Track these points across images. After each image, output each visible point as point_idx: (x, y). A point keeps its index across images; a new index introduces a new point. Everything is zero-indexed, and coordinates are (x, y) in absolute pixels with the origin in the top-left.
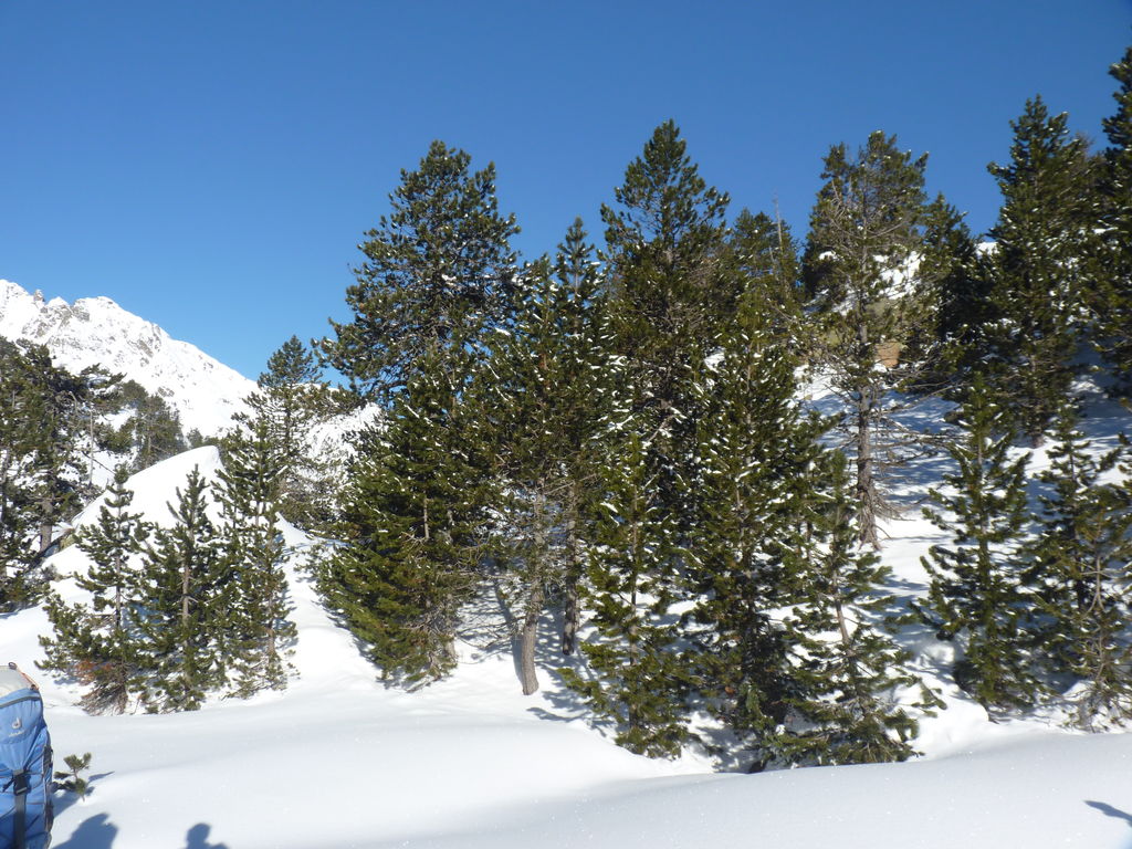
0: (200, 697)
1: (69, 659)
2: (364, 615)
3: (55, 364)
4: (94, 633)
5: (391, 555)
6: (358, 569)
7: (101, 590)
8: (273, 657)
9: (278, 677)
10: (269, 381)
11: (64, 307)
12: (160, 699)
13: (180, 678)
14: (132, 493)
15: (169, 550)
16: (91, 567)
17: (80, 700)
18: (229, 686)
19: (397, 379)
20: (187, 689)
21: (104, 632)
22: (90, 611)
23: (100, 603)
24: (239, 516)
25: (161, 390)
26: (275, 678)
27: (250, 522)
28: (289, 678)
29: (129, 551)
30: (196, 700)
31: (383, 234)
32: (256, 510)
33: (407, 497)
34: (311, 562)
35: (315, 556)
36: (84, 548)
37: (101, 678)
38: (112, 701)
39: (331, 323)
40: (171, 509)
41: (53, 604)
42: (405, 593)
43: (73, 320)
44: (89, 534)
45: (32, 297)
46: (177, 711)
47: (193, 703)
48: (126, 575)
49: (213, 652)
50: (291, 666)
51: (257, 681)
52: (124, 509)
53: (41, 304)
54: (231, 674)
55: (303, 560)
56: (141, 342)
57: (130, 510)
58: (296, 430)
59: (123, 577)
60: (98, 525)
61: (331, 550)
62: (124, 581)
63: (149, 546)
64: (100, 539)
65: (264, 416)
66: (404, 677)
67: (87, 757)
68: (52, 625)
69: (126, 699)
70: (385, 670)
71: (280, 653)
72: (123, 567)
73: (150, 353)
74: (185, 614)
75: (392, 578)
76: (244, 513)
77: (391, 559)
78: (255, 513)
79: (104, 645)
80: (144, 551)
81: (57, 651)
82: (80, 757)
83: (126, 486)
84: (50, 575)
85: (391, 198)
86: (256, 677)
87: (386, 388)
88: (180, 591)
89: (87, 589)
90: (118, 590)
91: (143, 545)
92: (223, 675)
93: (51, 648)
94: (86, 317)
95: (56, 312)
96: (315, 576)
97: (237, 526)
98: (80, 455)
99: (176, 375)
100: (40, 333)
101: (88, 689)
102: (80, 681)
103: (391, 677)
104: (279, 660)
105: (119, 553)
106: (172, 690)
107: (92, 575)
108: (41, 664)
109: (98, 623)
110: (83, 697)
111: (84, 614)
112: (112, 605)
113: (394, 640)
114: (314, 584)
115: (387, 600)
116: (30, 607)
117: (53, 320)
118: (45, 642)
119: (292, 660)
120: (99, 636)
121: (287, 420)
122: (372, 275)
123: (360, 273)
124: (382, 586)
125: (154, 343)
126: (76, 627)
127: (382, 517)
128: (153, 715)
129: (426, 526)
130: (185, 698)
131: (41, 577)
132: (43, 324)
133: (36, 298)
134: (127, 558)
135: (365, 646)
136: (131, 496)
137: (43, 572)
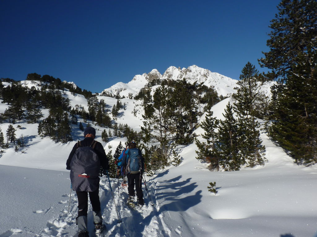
0: (239, 167)
1: (203, 157)
2: (286, 142)
3: (187, 82)
4: (209, 150)
5: (295, 123)
6: (282, 128)
7: (209, 138)
8: (259, 156)
9: (261, 161)
10: (243, 76)
11: (185, 70)
12: (228, 167)
13: (233, 162)
14: (212, 112)
15: (225, 126)
16: (205, 133)
17: (207, 167)
18: (247, 164)
19: (287, 66)
20: (235, 165)
21: (211, 149)
22: (207, 144)
23: (209, 142)
24: (242, 116)
25: (211, 86)
26: (261, 162)
27: (245, 117)
28: (265, 162)
29: (214, 128)
30: (238, 168)
31: (276, 20)
32: (247, 113)
33: (298, 104)
34: (265, 127)
35: (266, 125)
36: (203, 128)
37: (212, 161)
38: (215, 167)
39: (263, 53)
40: (224, 115)
41: (198, 143)
42: (301, 135)
43: (188, 72)
44: (203, 124)
45: (178, 69)
46: (233, 171)
47: (237, 168)
48: (214, 134)
49: (241, 154)
50: (265, 158)
51: (255, 163)
52: (211, 117)
53: (180, 70)
54: (247, 160)
55: (263, 127)
56: (204, 75)
57: (213, 117)
58: (253, 89)
59: (214, 135)
60: (205, 121)
61: (271, 123)
62: (214, 136)
63: (219, 126)
64: (206, 125)
65: (243, 87)
66: (304, 162)
67: (215, 183)
68: (198, 148)
69: (219, 167)
70: (296, 159)
71: (261, 154)
72: (213, 132)
73: (207, 77)
74: (232, 144)
75: (296, 130)
76: (243, 115)
77: (295, 124)
78: (247, 114)
79: (212, 153)
80: (218, 127)
81: (200, 154)
82: (213, 183)
83: (211, 110)
84: (195, 135)
85: (278, 7)
86: (255, 162)
87: (283, 70)
88: (229, 138)
89: (205, 138)
90: (213, 138)
91: (218, 126)
92: (245, 161)
93: (199, 154)
94: (190, 71)
95: (184, 71)
96: (267, 131)
97: (242, 118)
98: (196, 105)
99: (214, 82)
100: (181, 77)
101: (209, 164)
102: (207, 162)
103: (299, 162)
104: (261, 156)
105: (212, 128)
106: (231, 165)
107: (206, 135)
108: (197, 158)
109: (210, 147)
110: (208, 166)
111: (205, 145)
112: (212, 142)
113: (299, 150)
114: (267, 134)
115: (295, 137)
116: (191, 144)
117: (183, 73)
118: (197, 152)
119: (265, 156)
120: (210, 150)
121: (250, 87)
122: (275, 34)
123: (270, 35)
124: (293, 133)
125: (208, 74)
126: (204, 148)
127: (290, 111)
128: (227, 172)
129: (306, 112)
130: (235, 167)
131: (193, 136)
132: (181, 75)
133: (179, 69)
134: (214, 129)
135: (288, 152)
136: (213, 113)
137: (193, 135)
